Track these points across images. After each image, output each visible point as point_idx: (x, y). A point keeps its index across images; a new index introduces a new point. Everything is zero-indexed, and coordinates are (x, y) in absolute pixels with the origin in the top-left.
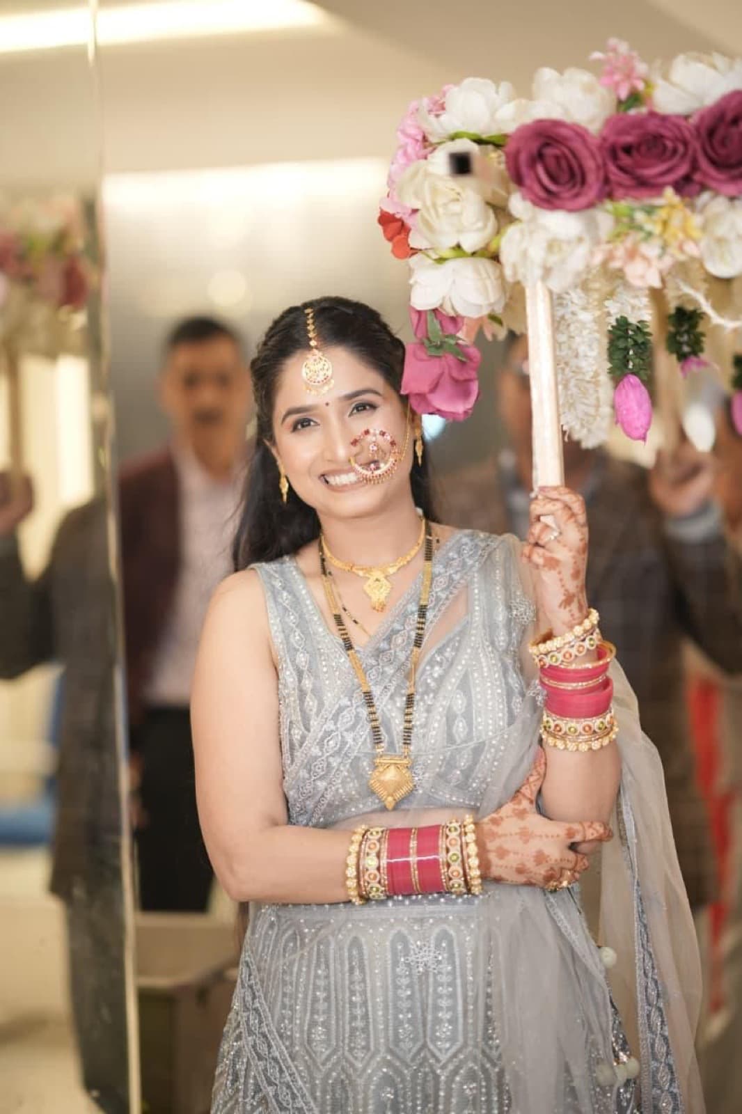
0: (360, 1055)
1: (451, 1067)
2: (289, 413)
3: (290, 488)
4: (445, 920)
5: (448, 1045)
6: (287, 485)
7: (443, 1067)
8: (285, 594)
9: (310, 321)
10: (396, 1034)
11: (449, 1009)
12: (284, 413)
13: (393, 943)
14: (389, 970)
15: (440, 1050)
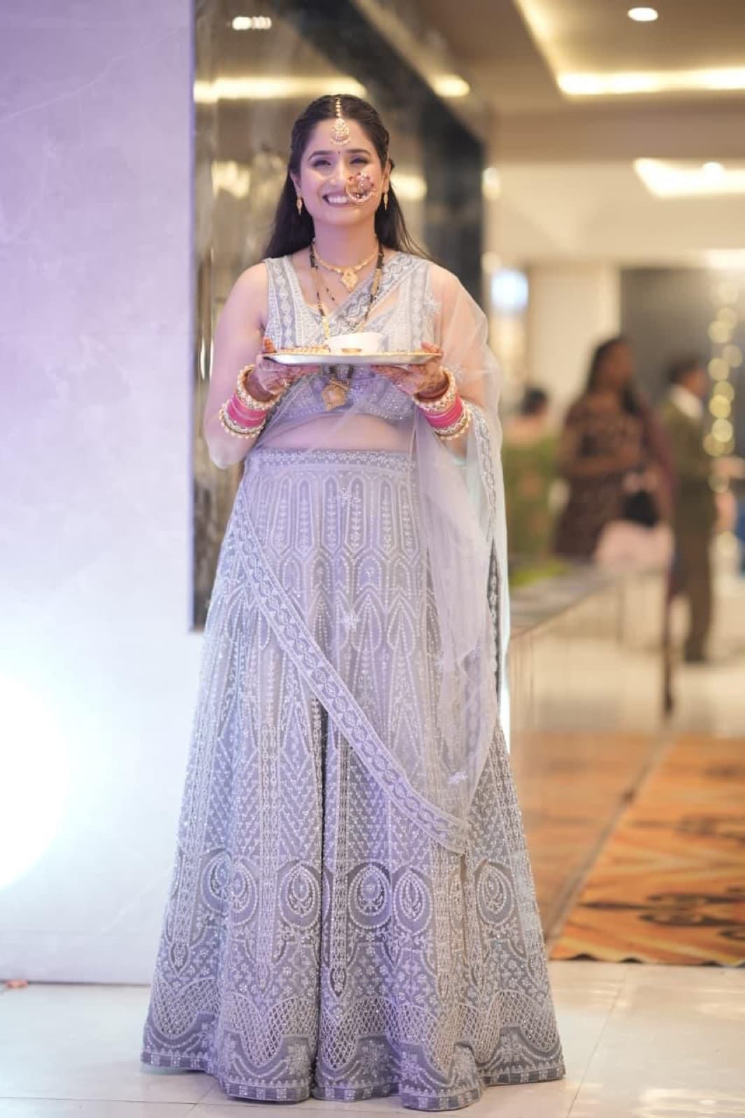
0: (306, 548)
1: (358, 558)
2: (316, 154)
3: (303, 205)
4: (359, 473)
5: (357, 545)
6: (301, 204)
7: (355, 558)
8: (281, 277)
9: (338, 106)
10: (326, 538)
11: (358, 524)
12: (311, 154)
13: (327, 484)
14: (324, 500)
15: (352, 547)
